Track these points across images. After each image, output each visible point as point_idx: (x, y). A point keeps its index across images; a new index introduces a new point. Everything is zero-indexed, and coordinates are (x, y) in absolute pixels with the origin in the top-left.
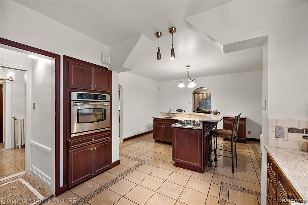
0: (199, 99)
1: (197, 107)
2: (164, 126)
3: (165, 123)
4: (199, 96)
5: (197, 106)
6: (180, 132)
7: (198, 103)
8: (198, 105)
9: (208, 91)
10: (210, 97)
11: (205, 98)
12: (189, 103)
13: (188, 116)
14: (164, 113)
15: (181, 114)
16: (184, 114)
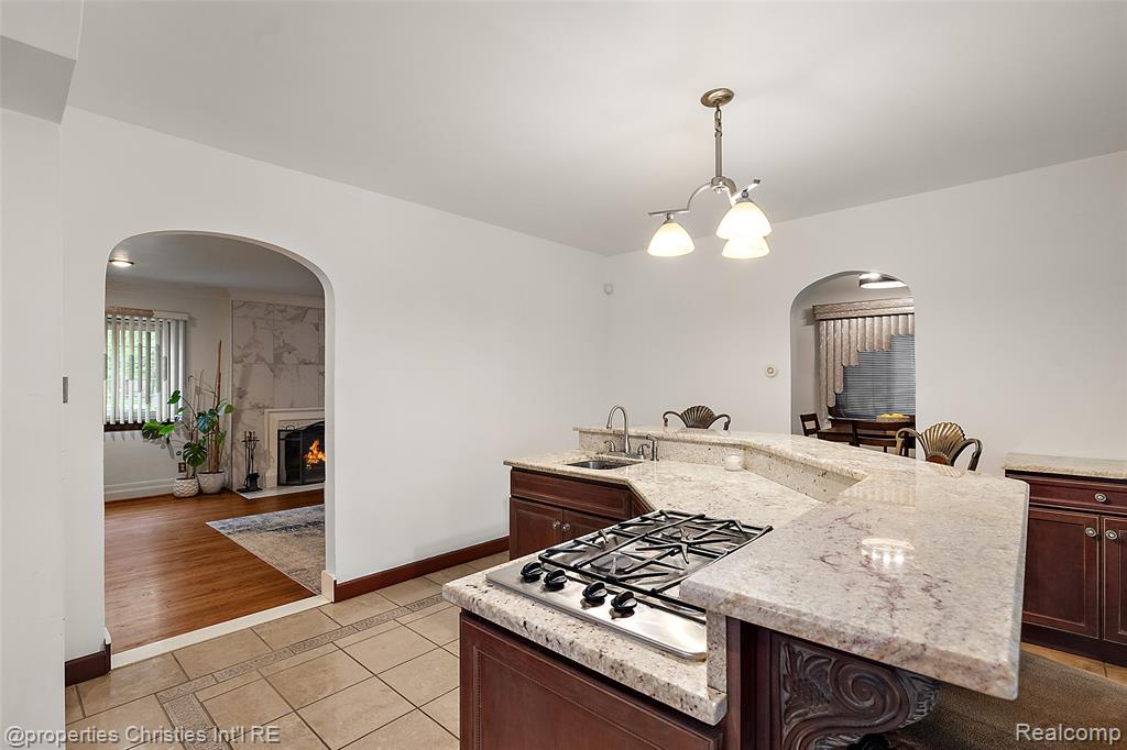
0: (846, 346)
1: (831, 393)
2: (566, 525)
3: (570, 503)
4: (848, 334)
5: (831, 386)
7: (839, 372)
8: (839, 383)
9: (901, 302)
10: (909, 336)
11: (880, 342)
12: (771, 371)
13: (735, 459)
14: (593, 433)
15: (688, 442)
16: (710, 444)
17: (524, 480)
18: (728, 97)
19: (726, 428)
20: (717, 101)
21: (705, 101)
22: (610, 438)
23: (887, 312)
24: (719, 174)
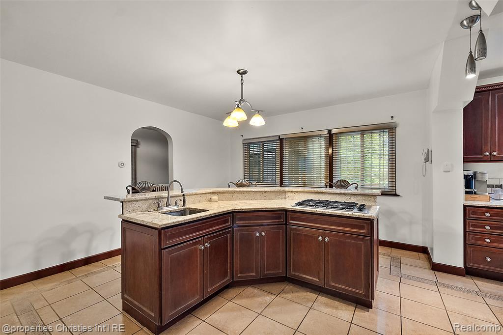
13: (216, 198)
15: (193, 195)
16: (201, 194)
20: (242, 73)
22: (151, 201)
24: (242, 98)
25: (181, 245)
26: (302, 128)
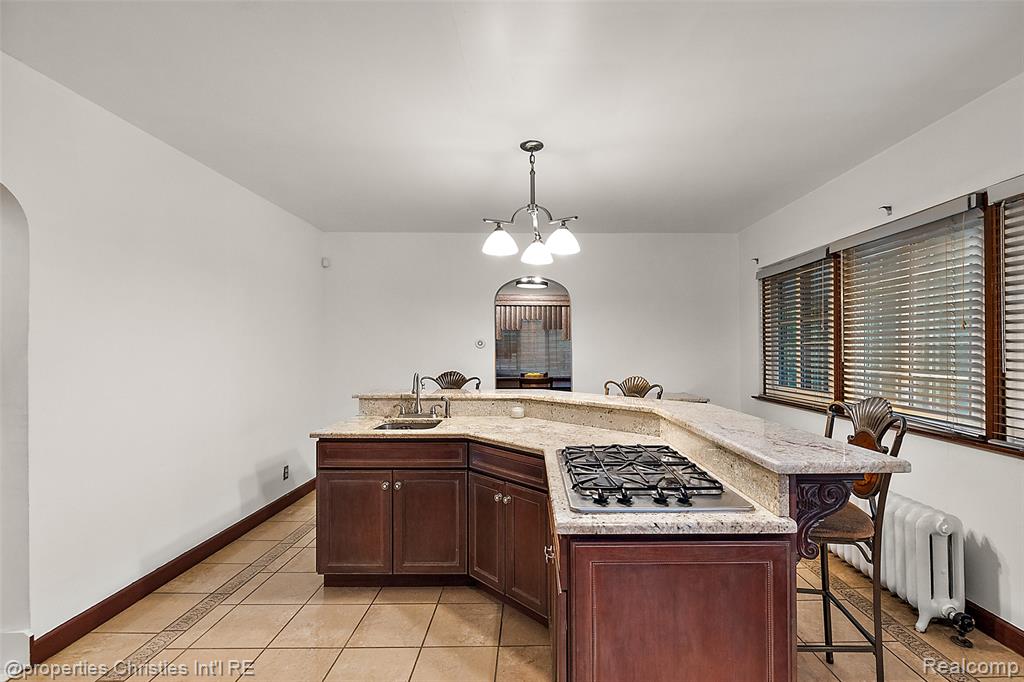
2: (398, 485)
3: (400, 463)
6: (634, 569)
11: (515, 324)
12: (480, 343)
13: (518, 410)
14: (377, 399)
15: (474, 400)
16: (493, 400)
17: (329, 448)
18: (539, 147)
19: (477, 388)
20: (532, 147)
21: (523, 146)
22: (396, 402)
23: (520, 303)
24: (533, 202)
25: (347, 472)
26: (889, 208)
